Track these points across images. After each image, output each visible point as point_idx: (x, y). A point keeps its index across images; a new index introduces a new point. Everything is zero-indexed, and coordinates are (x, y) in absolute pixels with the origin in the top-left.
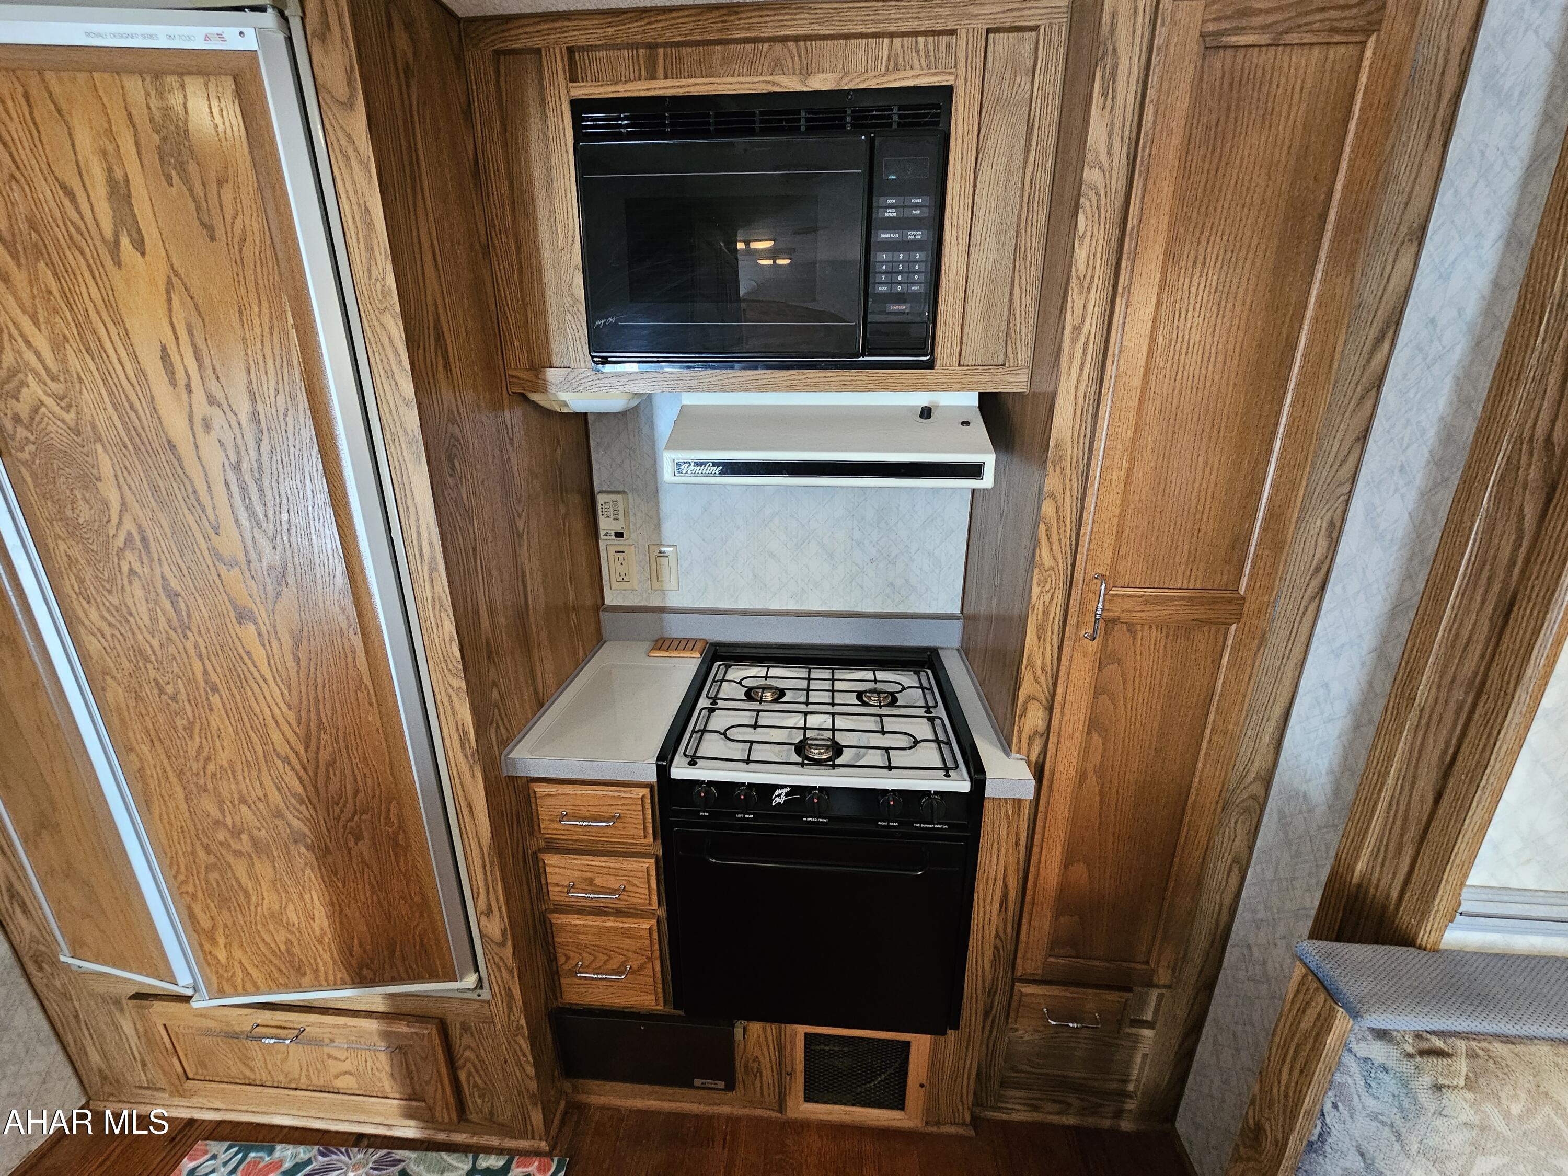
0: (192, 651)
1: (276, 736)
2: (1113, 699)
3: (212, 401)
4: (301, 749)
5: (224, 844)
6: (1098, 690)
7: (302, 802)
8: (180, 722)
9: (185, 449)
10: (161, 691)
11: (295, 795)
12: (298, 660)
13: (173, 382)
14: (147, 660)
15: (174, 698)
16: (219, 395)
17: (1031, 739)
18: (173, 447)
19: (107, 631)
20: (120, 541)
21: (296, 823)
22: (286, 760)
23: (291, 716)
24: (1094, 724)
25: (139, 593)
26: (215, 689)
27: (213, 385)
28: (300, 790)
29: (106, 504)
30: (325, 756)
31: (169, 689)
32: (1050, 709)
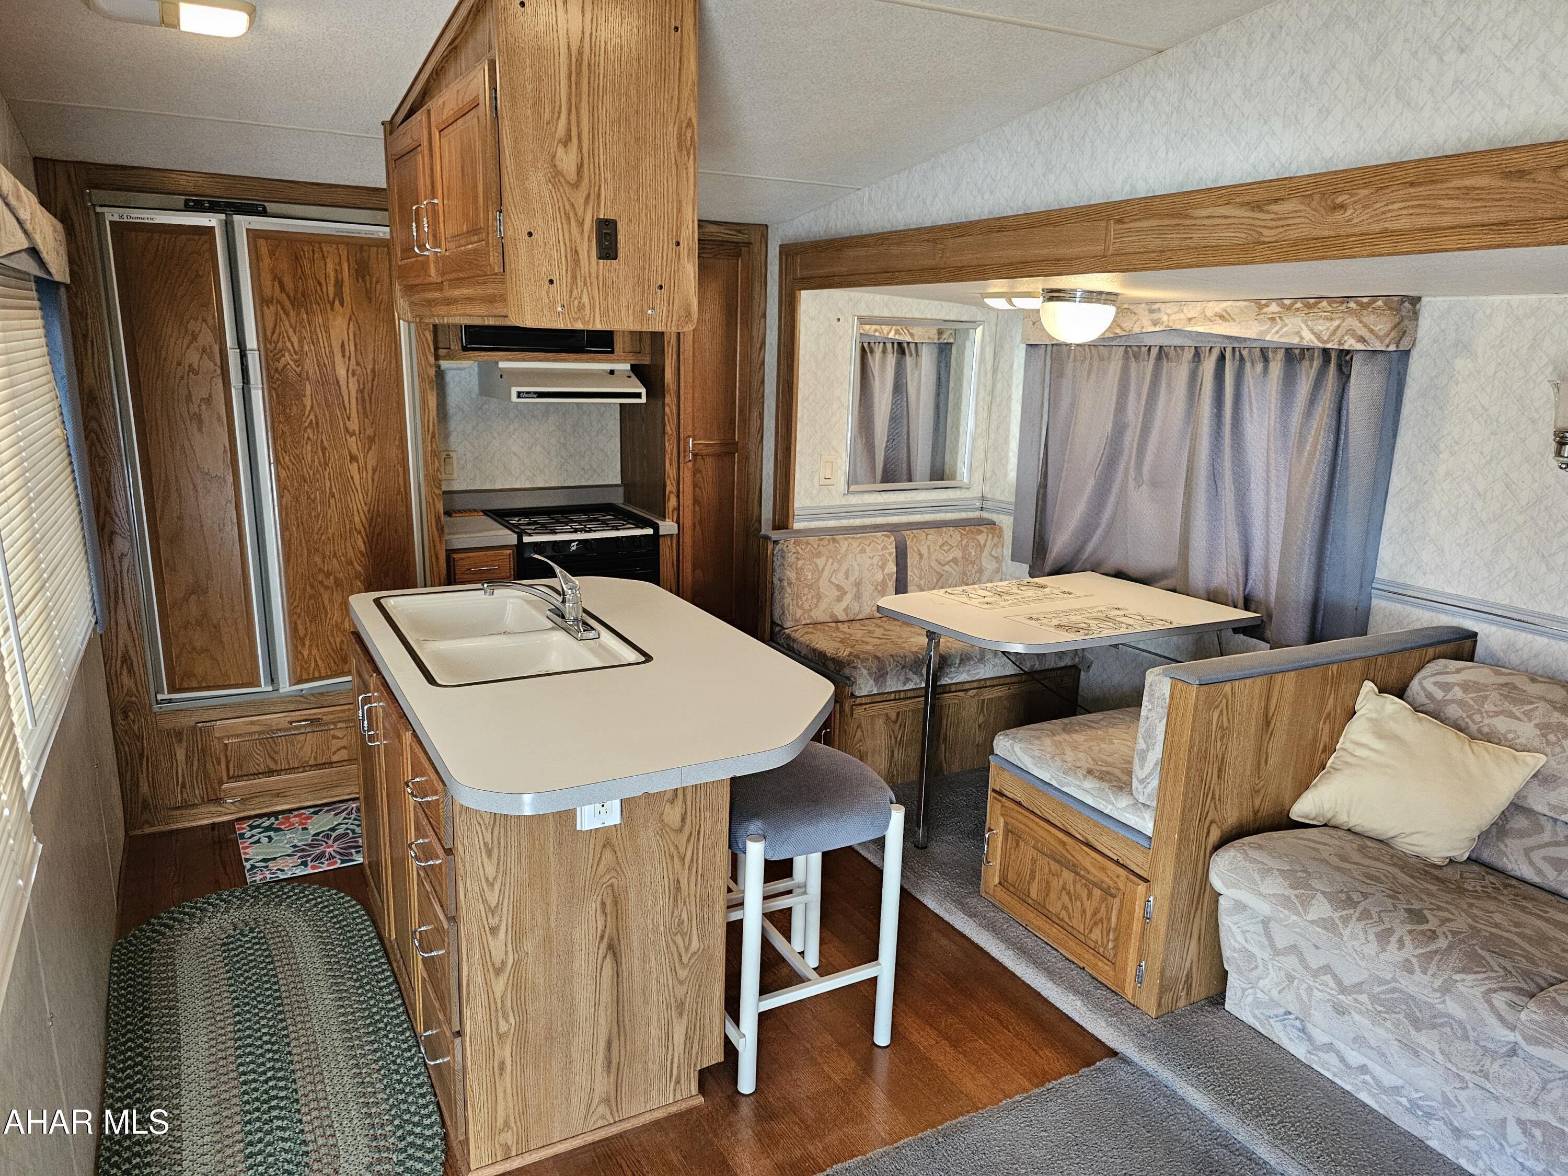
0: (327, 476)
1: (357, 519)
2: (700, 488)
3: (358, 364)
4: (367, 526)
5: (321, 582)
6: (695, 485)
7: (363, 555)
8: (313, 514)
9: (343, 383)
10: (309, 498)
11: (360, 552)
12: (373, 480)
13: (344, 356)
14: (305, 481)
15: (314, 501)
16: (361, 361)
17: (673, 512)
18: (338, 382)
19: (291, 466)
20: (306, 424)
21: (359, 568)
22: (359, 533)
23: (366, 509)
24: (696, 501)
25: (309, 448)
26: (333, 496)
27: (359, 357)
28: (363, 549)
29: (305, 407)
30: (377, 530)
31: (312, 496)
32: (678, 497)
